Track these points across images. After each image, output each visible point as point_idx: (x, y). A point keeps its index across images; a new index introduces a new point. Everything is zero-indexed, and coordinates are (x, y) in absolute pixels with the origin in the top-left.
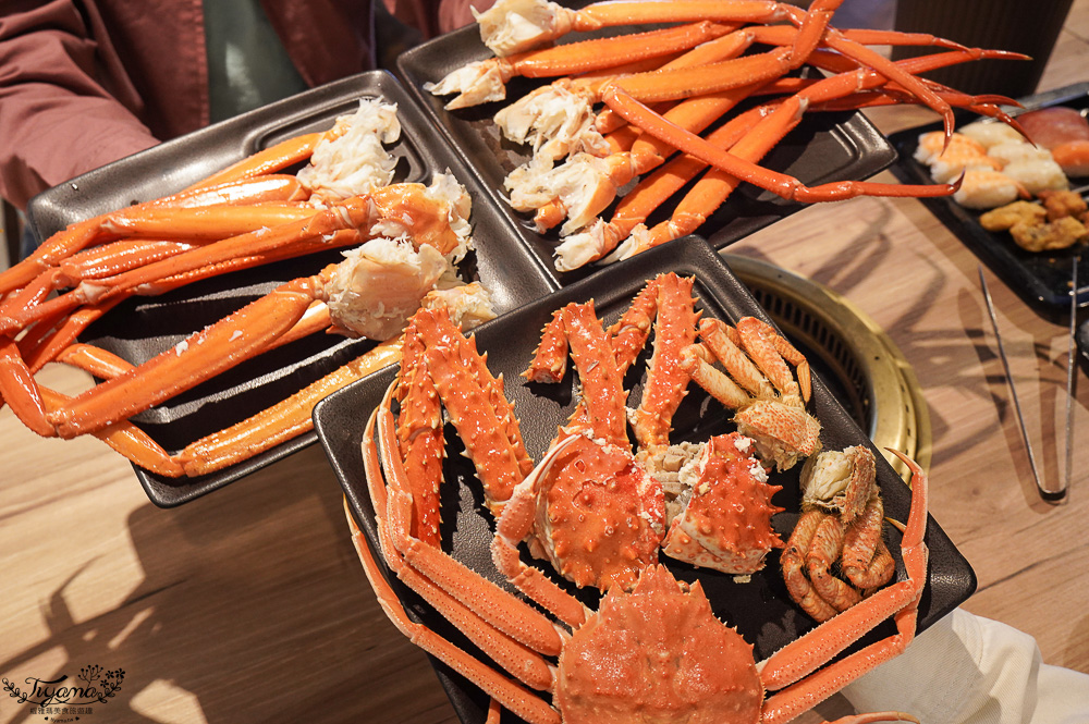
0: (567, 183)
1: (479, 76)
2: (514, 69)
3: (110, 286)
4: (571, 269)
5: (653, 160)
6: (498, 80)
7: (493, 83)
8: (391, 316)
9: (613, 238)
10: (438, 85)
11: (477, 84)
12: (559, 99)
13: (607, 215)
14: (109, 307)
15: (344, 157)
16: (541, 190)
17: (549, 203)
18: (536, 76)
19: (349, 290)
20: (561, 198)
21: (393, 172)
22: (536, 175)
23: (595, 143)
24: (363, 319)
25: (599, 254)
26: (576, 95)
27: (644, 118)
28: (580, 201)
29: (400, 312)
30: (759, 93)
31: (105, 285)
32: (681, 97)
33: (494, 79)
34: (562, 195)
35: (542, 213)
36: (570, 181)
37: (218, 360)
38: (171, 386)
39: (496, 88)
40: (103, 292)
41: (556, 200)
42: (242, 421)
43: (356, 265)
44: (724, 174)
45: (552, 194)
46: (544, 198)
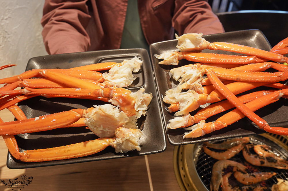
0: (183, 99)
1: (171, 56)
2: (183, 56)
3: (31, 91)
4: (172, 128)
5: (216, 99)
6: (177, 59)
7: (175, 59)
8: (105, 130)
9: (192, 122)
10: (159, 55)
11: (170, 58)
12: (192, 70)
13: (193, 113)
14: (30, 97)
15: (119, 73)
16: (174, 98)
17: (175, 103)
18: (190, 60)
19: (92, 118)
20: (180, 103)
21: (133, 82)
22: (174, 93)
23: (198, 88)
24: (95, 129)
25: (184, 126)
26: (198, 70)
27: (218, 84)
28: (185, 106)
29: (108, 130)
30: (266, 86)
31: (30, 91)
32: (235, 80)
33: (175, 58)
34: (180, 102)
35: (171, 106)
36: (184, 98)
37: (45, 127)
38: (28, 129)
39: (175, 61)
40: (29, 93)
41: (178, 103)
42: (45, 149)
43: (96, 111)
44: (240, 112)
45: (177, 101)
46: (173, 101)
